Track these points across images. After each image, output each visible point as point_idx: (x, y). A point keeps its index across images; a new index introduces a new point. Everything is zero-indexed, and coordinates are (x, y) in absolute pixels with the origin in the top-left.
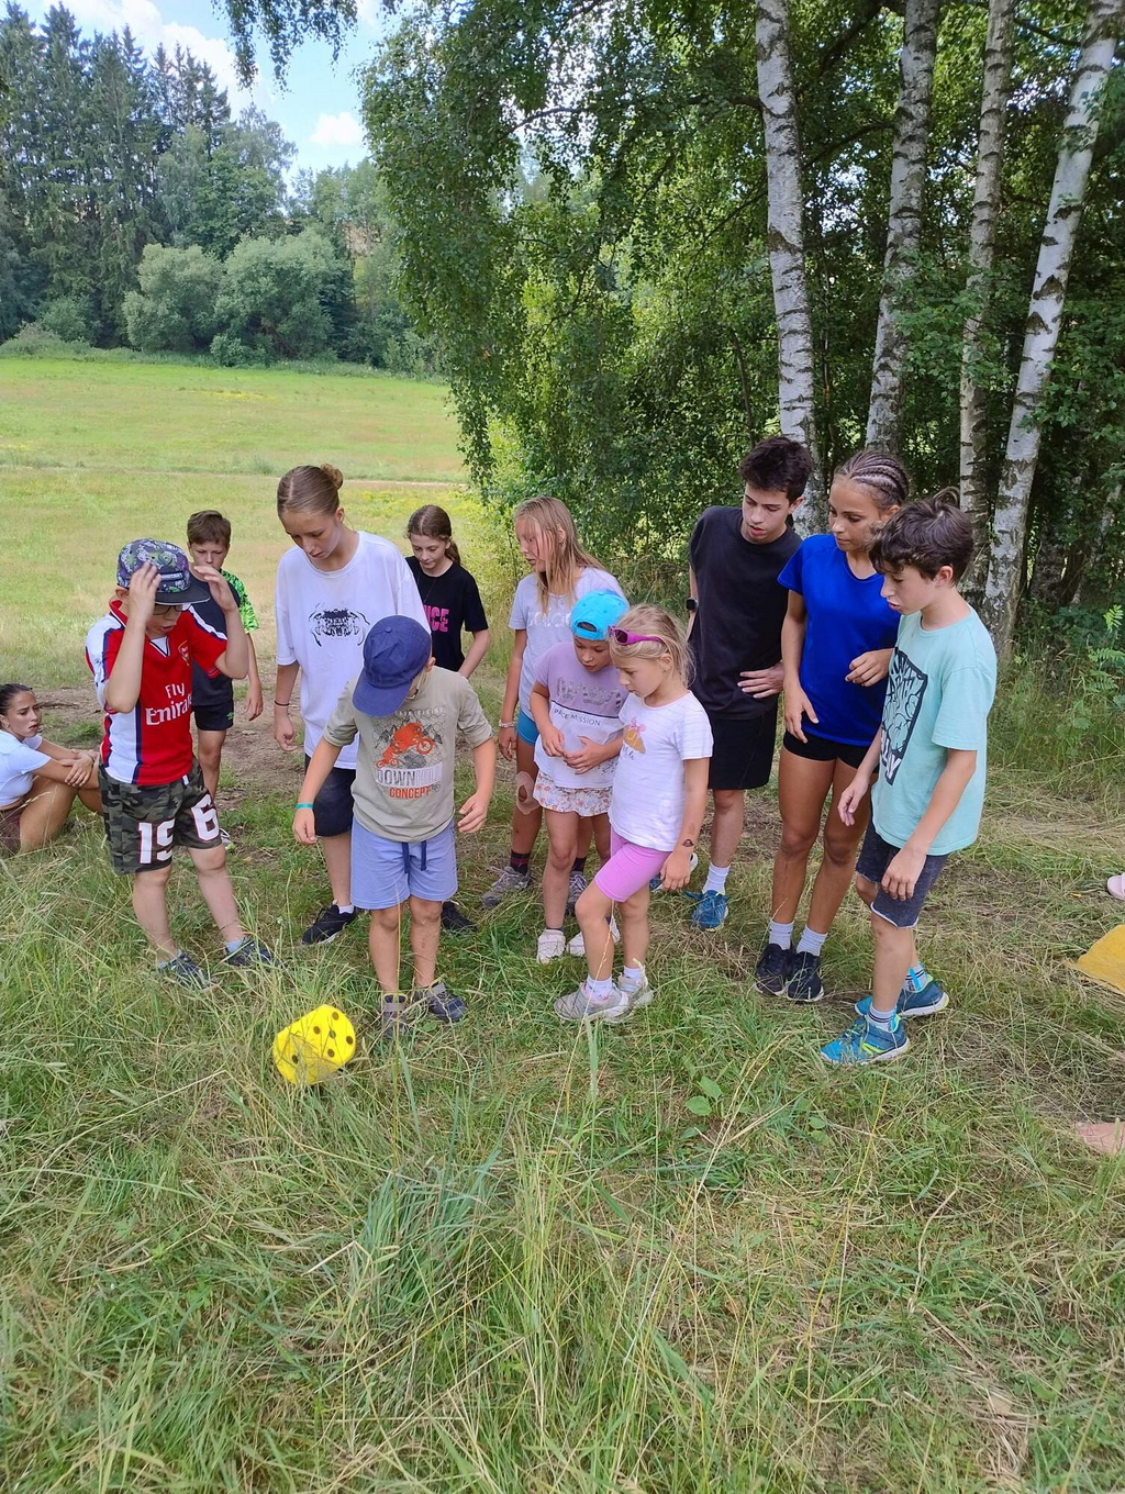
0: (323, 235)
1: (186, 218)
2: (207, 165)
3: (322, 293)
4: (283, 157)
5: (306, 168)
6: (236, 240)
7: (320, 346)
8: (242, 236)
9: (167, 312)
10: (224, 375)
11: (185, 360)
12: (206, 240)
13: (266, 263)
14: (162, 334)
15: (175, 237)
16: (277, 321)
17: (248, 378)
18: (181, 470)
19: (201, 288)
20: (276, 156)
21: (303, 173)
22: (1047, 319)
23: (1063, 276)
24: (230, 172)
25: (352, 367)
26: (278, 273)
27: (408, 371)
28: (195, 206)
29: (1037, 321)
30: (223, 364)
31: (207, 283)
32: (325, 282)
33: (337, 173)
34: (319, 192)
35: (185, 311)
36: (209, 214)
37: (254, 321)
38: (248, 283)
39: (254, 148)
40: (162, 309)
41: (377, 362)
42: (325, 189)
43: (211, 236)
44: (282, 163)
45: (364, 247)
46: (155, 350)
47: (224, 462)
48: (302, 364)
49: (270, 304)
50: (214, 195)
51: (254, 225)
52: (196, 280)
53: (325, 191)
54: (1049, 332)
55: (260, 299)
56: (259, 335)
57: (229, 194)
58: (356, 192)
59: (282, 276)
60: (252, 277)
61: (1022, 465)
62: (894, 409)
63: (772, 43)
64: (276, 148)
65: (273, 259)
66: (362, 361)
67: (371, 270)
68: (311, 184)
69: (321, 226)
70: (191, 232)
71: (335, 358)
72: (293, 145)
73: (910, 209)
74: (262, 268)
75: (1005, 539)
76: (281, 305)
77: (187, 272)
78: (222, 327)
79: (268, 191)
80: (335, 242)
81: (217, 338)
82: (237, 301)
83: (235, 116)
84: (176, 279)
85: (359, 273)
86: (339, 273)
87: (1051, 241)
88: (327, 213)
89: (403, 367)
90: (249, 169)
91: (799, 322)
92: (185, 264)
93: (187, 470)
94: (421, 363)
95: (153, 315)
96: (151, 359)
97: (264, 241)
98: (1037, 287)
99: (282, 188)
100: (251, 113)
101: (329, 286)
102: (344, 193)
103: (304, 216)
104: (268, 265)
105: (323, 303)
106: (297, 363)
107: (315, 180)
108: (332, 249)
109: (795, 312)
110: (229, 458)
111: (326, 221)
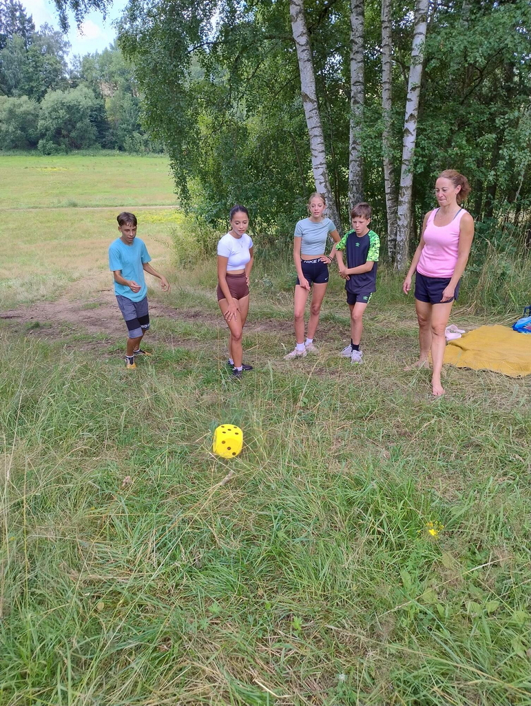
0: (88, 87)
1: (18, 82)
2: (26, 54)
3: (91, 116)
4: (64, 49)
5: (77, 54)
6: (45, 92)
7: (92, 142)
8: (48, 90)
9: (14, 130)
10: (46, 160)
11: (25, 153)
12: (30, 92)
13: (61, 103)
14: (12, 141)
15: (14, 91)
16: (70, 131)
17: (58, 160)
18: (33, 208)
19: (30, 117)
20: (61, 48)
21: (75, 57)
22: (411, 131)
23: (415, 113)
24: (38, 57)
25: (109, 152)
26: (68, 107)
27: (136, 151)
28: (22, 75)
29: (407, 130)
30: (45, 154)
31: (33, 114)
32: (92, 111)
33: (92, 57)
34: (84, 66)
35: (23, 129)
36: (30, 79)
37: (58, 132)
38: (53, 113)
39: (49, 45)
40: (11, 129)
41: (121, 148)
42: (87, 63)
43: (32, 90)
44: (64, 52)
45: (109, 92)
46: (10, 149)
47: (53, 203)
48: (84, 152)
49: (65, 123)
50: (31, 70)
51: (53, 84)
52: (27, 113)
53: (87, 65)
54: (413, 135)
55: (60, 121)
56: (62, 139)
57: (39, 69)
58: (102, 66)
59: (70, 108)
60: (55, 110)
61: (407, 188)
62: (358, 166)
63: (297, 15)
64: (60, 44)
65: (65, 101)
66: (114, 148)
67: (113, 103)
68: (80, 62)
69: (87, 83)
70: (22, 89)
71: (100, 147)
72: (68, 43)
73: (359, 82)
74: (59, 105)
75: (402, 218)
76: (71, 123)
77: (22, 109)
78: (43, 136)
79: (58, 66)
80: (94, 91)
81: (40, 141)
82: (48, 123)
83: (37, 29)
84: (17, 113)
85: (108, 105)
86: (98, 106)
87: (410, 100)
88: (89, 76)
89: (134, 150)
90: (48, 56)
91: (318, 131)
92: (21, 105)
93: (36, 208)
94: (143, 148)
95: (7, 132)
96: (8, 154)
97: (59, 92)
98: (406, 118)
99: (65, 65)
100: (46, 27)
101: (94, 113)
102: (97, 66)
103: (78, 79)
104: (63, 104)
105: (91, 121)
106: (81, 151)
107: (81, 60)
108: (93, 94)
109: (315, 127)
110: (55, 201)
111: (89, 81)
